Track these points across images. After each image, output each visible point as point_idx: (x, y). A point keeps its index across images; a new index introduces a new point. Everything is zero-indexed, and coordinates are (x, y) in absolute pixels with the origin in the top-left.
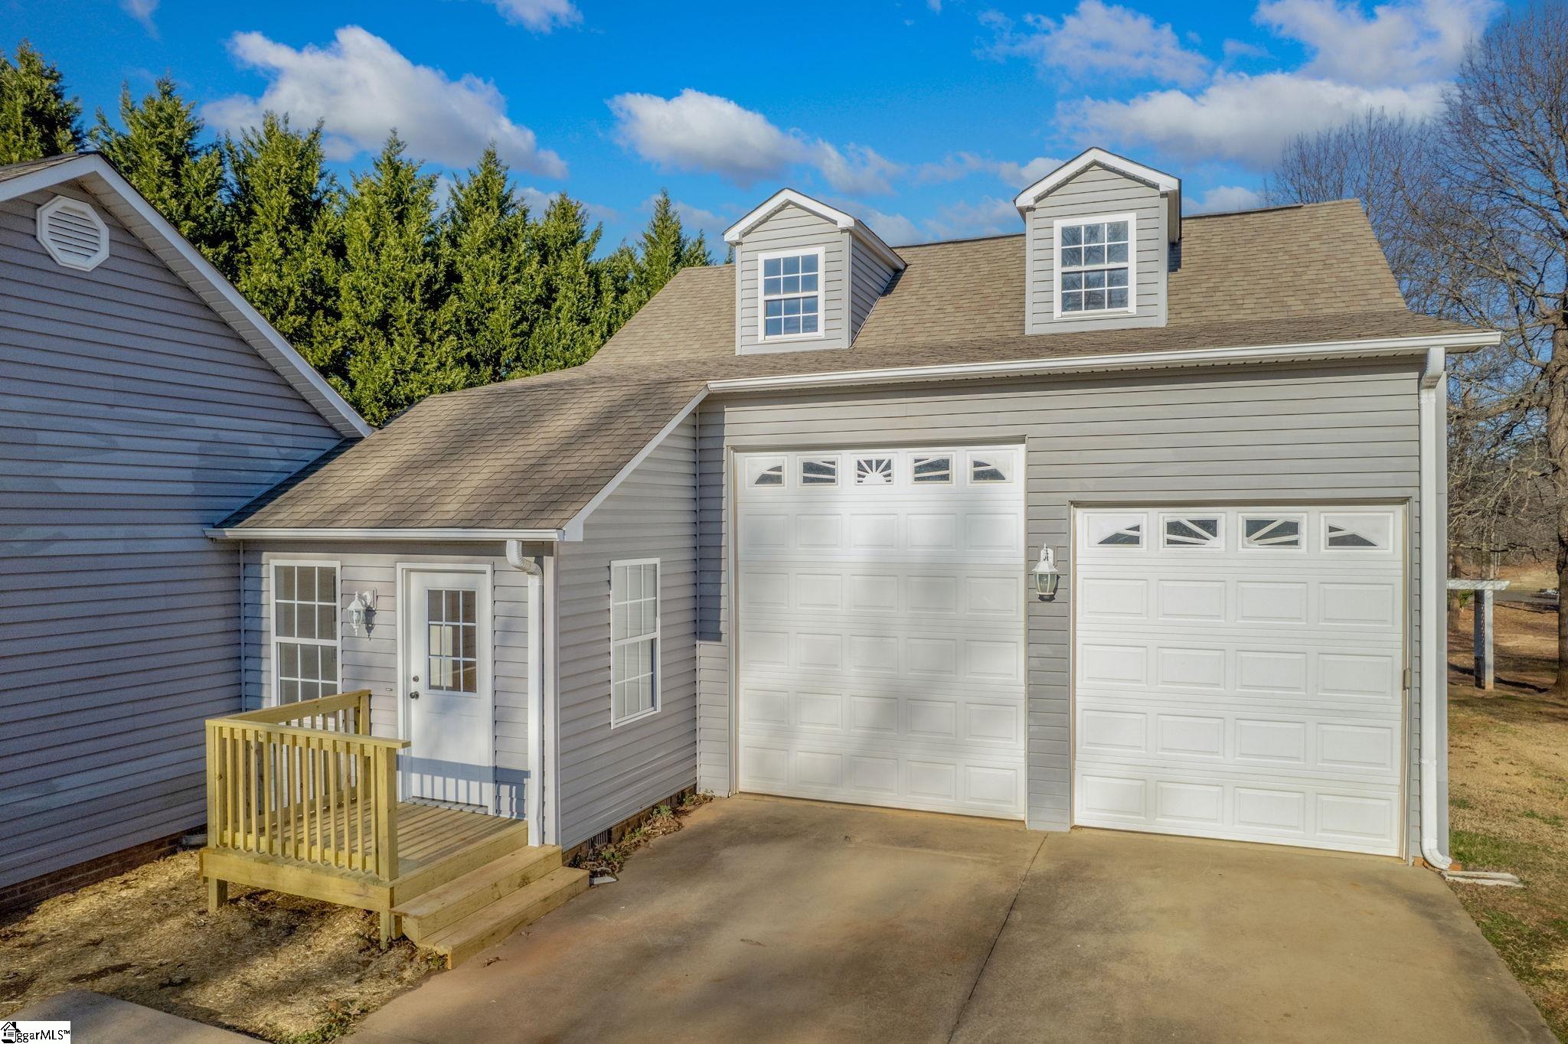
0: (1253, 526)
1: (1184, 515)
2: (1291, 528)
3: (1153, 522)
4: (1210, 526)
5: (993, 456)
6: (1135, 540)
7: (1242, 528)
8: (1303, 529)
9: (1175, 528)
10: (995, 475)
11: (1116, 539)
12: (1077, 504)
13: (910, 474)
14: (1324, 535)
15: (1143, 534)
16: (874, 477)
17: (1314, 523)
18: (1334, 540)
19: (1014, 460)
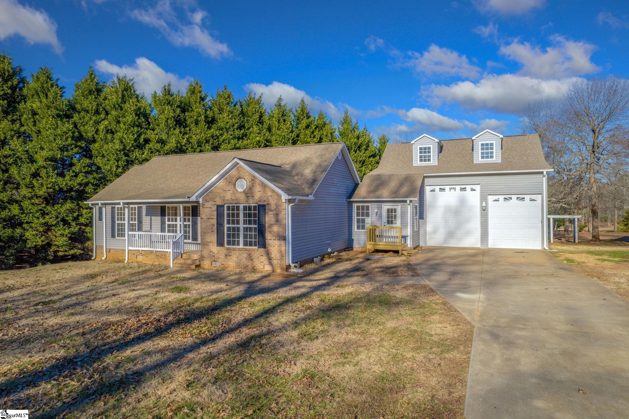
0: (518, 198)
1: (507, 196)
2: (524, 198)
3: (501, 198)
4: (511, 198)
5: (474, 187)
6: (498, 201)
7: (516, 198)
8: (526, 198)
9: (505, 198)
10: (474, 190)
11: (495, 200)
12: (489, 195)
13: (459, 190)
14: (529, 199)
15: (500, 200)
16: (453, 190)
17: (527, 197)
18: (530, 200)
19: (478, 188)
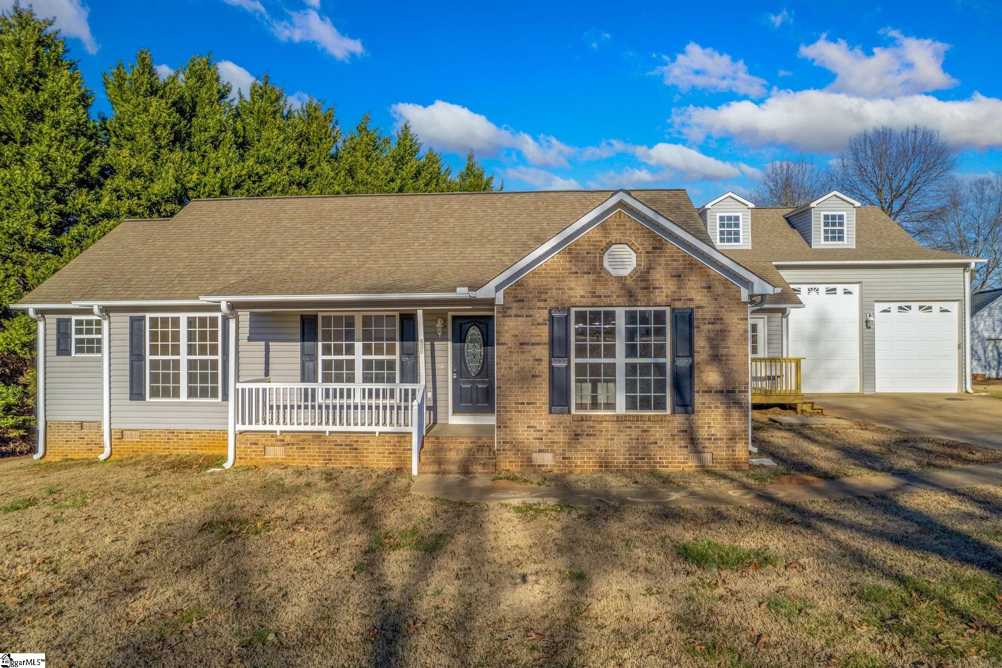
0: (921, 307)
1: (903, 304)
2: (930, 308)
3: (894, 306)
4: (910, 307)
5: (849, 287)
6: (890, 311)
7: (918, 308)
8: (933, 308)
9: (900, 308)
10: (850, 293)
11: (885, 311)
12: (876, 301)
13: (825, 292)
14: (939, 310)
15: (891, 310)
16: (813, 293)
17: (936, 306)
18: (941, 311)
19: (855, 289)
